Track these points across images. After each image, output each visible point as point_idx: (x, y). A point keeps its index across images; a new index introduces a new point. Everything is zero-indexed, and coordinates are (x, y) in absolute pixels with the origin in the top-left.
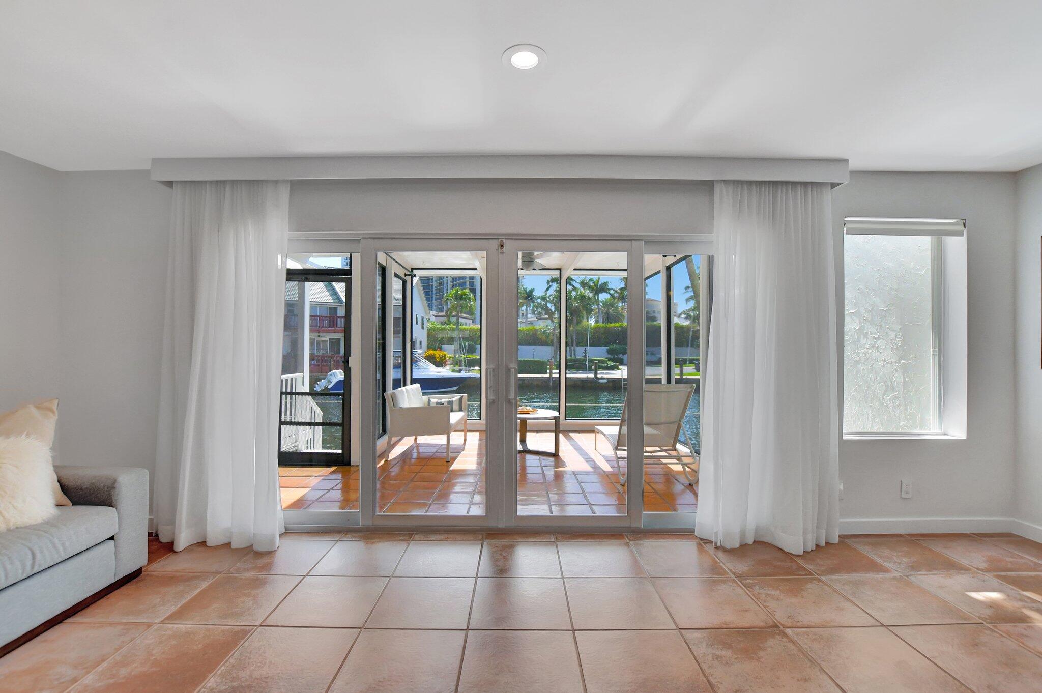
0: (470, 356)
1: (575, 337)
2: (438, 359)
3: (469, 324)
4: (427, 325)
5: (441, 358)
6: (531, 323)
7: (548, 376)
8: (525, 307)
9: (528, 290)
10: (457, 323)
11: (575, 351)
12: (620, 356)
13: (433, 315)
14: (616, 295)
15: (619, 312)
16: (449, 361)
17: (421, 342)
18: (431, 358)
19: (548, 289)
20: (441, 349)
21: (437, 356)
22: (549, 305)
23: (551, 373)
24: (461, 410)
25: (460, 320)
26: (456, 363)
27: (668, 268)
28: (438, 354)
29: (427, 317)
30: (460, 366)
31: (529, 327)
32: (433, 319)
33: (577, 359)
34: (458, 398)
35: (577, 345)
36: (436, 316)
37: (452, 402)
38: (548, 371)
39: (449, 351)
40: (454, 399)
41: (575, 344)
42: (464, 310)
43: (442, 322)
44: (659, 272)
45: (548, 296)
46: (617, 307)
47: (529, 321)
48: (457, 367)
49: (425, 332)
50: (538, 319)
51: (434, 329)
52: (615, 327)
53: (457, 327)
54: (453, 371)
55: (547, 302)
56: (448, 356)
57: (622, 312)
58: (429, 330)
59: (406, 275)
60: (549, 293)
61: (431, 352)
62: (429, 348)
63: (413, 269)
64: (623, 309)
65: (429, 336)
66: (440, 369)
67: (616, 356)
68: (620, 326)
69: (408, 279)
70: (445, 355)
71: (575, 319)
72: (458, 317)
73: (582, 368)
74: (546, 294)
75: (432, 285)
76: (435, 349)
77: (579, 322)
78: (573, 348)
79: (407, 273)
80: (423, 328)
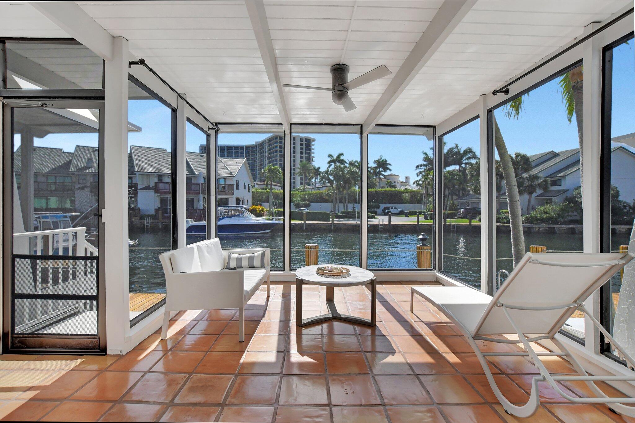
0: (280, 210)
1: (347, 197)
2: (258, 212)
3: (279, 189)
4: (252, 190)
5: (260, 211)
6: (318, 189)
7: (330, 222)
8: (314, 179)
9: (316, 168)
10: (271, 189)
11: (347, 206)
12: (375, 210)
13: (257, 184)
14: (372, 171)
15: (373, 182)
16: (266, 213)
17: (248, 201)
18: (254, 211)
19: (329, 167)
20: (261, 205)
21: (258, 209)
22: (331, 177)
23: (333, 221)
24: (263, 266)
25: (273, 187)
26: (270, 214)
27: (490, 112)
28: (258, 208)
29: (253, 184)
30: (273, 216)
31: (317, 191)
32: (256, 186)
33: (349, 211)
34: (260, 253)
35: (348, 203)
36: (258, 184)
37: (253, 257)
38: (331, 219)
39: (265, 207)
40: (256, 254)
41: (347, 202)
42: (276, 180)
43: (262, 188)
44: (478, 117)
45: (330, 171)
46: (372, 179)
47: (317, 188)
48: (271, 217)
49: (250, 194)
50: (323, 186)
51: (257, 192)
52: (372, 191)
53: (271, 191)
54: (269, 219)
55: (329, 174)
56: (266, 209)
57: (375, 182)
58: (253, 193)
59: (209, 129)
60: (330, 169)
61: (253, 207)
62: (253, 204)
63: (216, 124)
64: (375, 180)
65: (253, 197)
66: (258, 218)
67: (372, 210)
68: (375, 191)
69: (212, 132)
70: (263, 209)
71: (347, 186)
72: (271, 185)
73: (352, 217)
74: (328, 170)
75: (256, 165)
76: (257, 205)
77: (350, 188)
78: (345, 204)
79: (211, 126)
80: (249, 192)
